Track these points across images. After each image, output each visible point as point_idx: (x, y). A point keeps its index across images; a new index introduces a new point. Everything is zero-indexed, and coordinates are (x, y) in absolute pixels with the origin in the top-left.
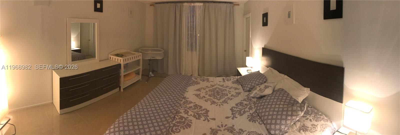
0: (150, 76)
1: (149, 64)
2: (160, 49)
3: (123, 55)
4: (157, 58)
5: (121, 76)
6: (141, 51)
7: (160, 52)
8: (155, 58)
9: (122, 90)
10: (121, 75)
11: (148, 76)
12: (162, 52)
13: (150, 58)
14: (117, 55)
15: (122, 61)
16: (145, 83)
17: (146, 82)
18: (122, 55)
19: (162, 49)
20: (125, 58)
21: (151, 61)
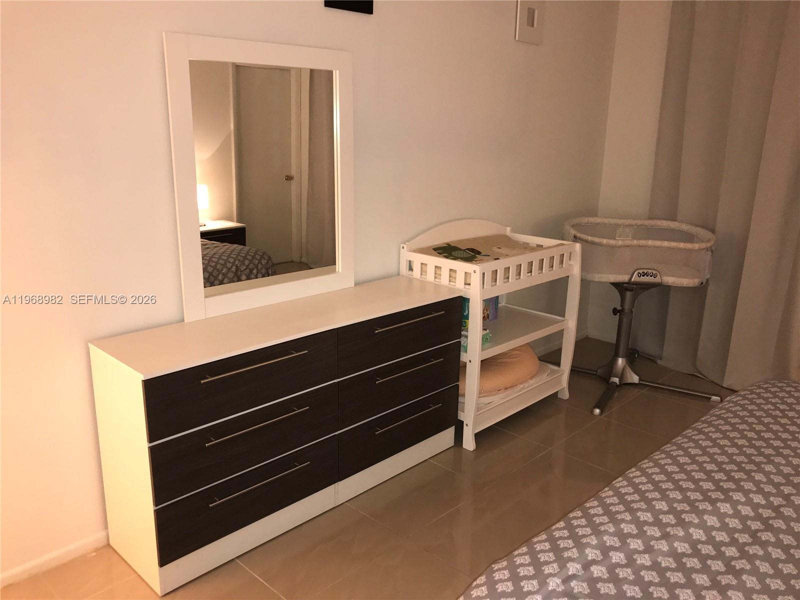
0: (616, 380)
1: (615, 311)
2: (685, 227)
3: (479, 253)
4: (669, 280)
5: (465, 366)
6: (573, 232)
7: (689, 246)
8: (657, 280)
9: (469, 443)
10: (464, 357)
11: (605, 379)
12: (703, 245)
13: (625, 278)
14: (448, 251)
15: (476, 280)
16: (592, 412)
17: (597, 411)
18: (472, 250)
19: (701, 232)
20: (491, 265)
21: (629, 294)
